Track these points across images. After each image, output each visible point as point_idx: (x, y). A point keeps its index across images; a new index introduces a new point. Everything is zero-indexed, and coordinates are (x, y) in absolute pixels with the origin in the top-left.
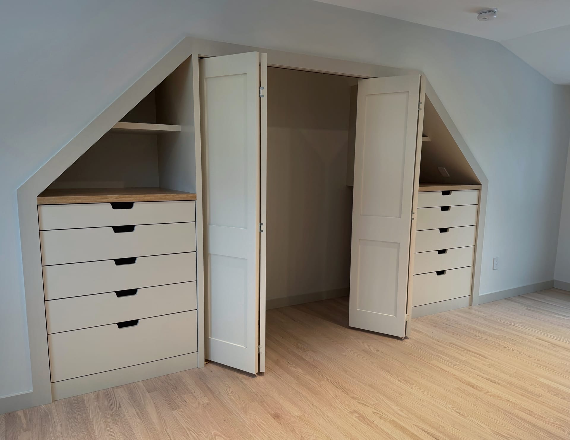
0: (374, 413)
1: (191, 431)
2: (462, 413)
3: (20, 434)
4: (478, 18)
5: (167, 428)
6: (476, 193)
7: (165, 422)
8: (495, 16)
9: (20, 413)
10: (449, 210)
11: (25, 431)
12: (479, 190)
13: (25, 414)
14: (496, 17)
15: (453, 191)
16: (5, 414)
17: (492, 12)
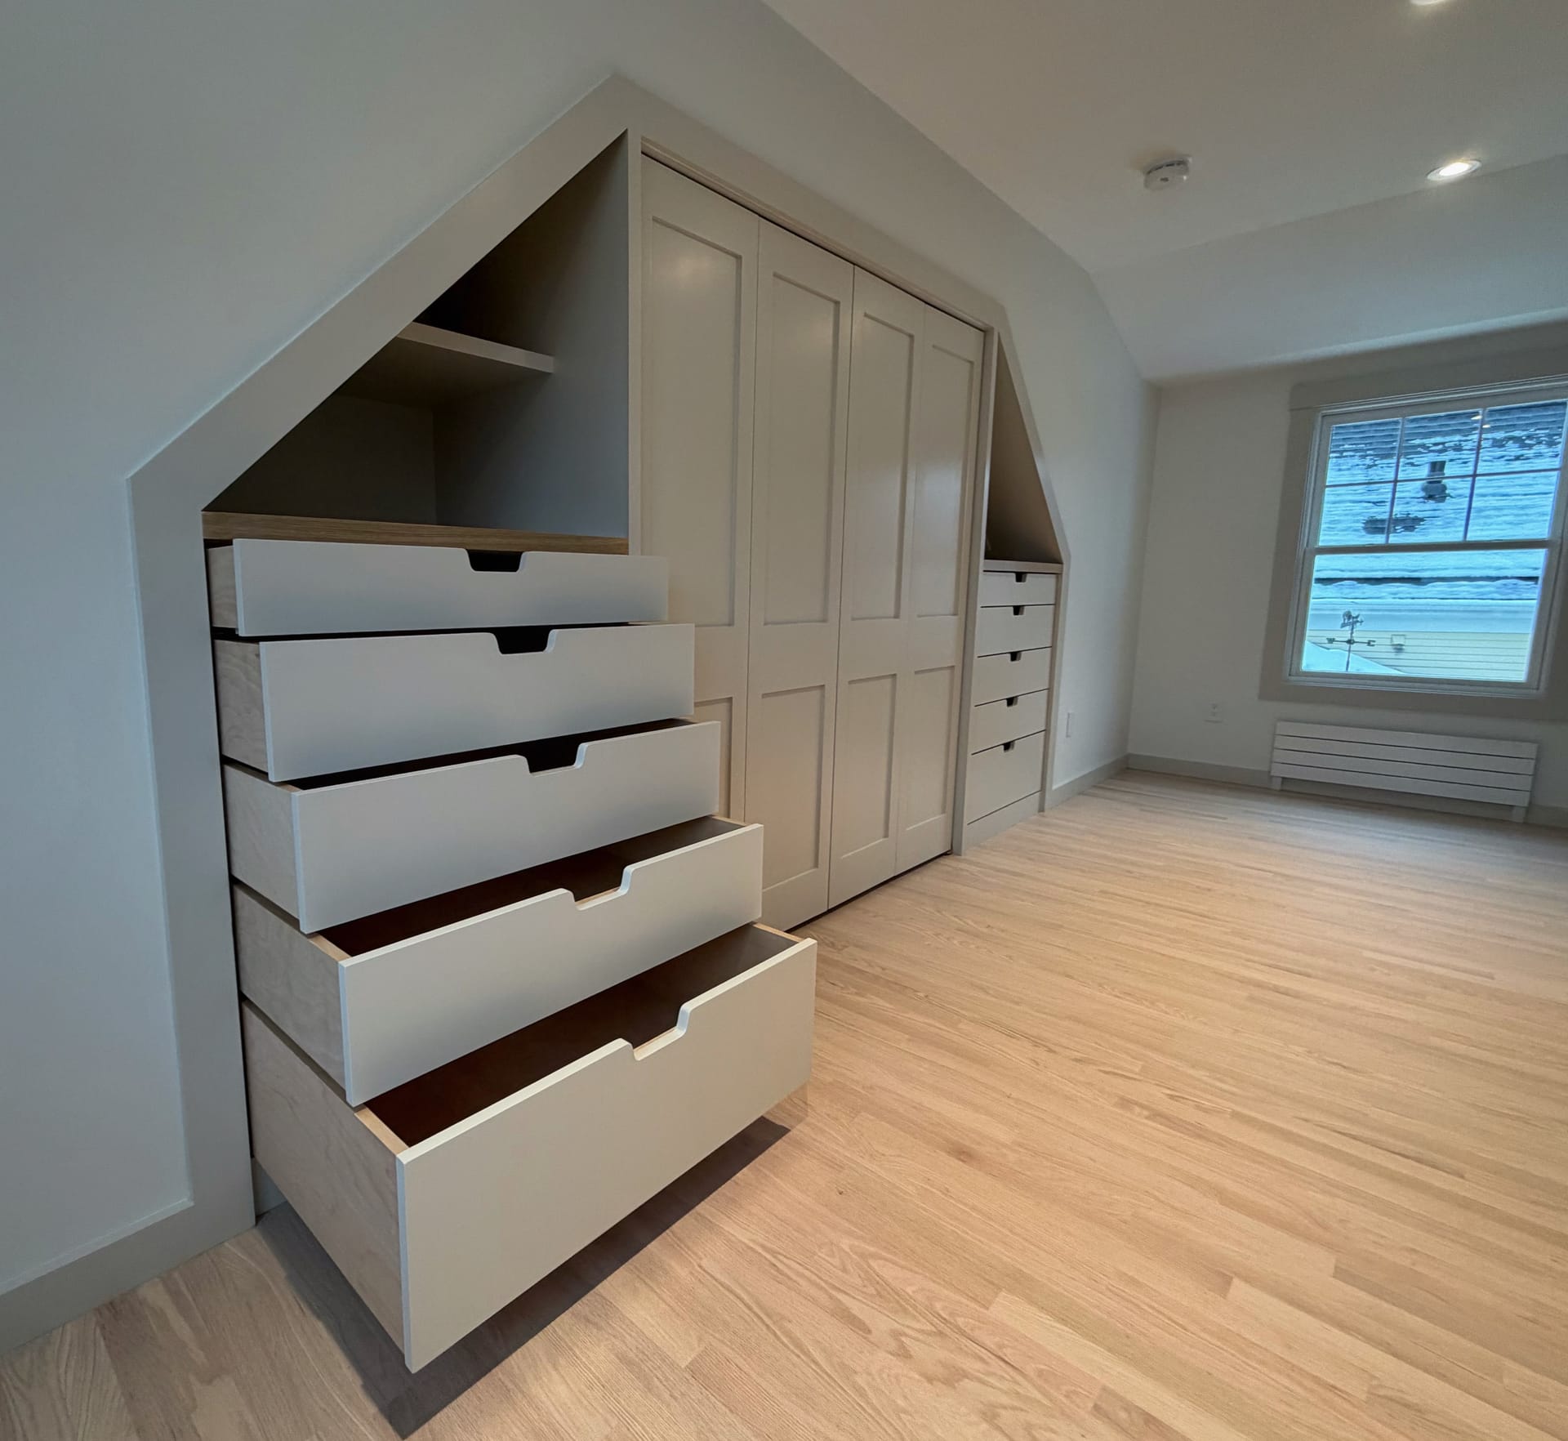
0: (1171, 1097)
1: (780, 1254)
2: (1345, 1064)
3: (194, 1399)
4: (1147, 184)
5: (701, 1259)
6: (1050, 581)
7: (674, 1235)
8: (1185, 178)
9: (154, 1295)
10: (1022, 614)
11: (210, 1382)
12: (1058, 575)
13: (175, 1295)
14: (1187, 180)
15: (1028, 575)
16: (98, 1311)
17: (1181, 163)
